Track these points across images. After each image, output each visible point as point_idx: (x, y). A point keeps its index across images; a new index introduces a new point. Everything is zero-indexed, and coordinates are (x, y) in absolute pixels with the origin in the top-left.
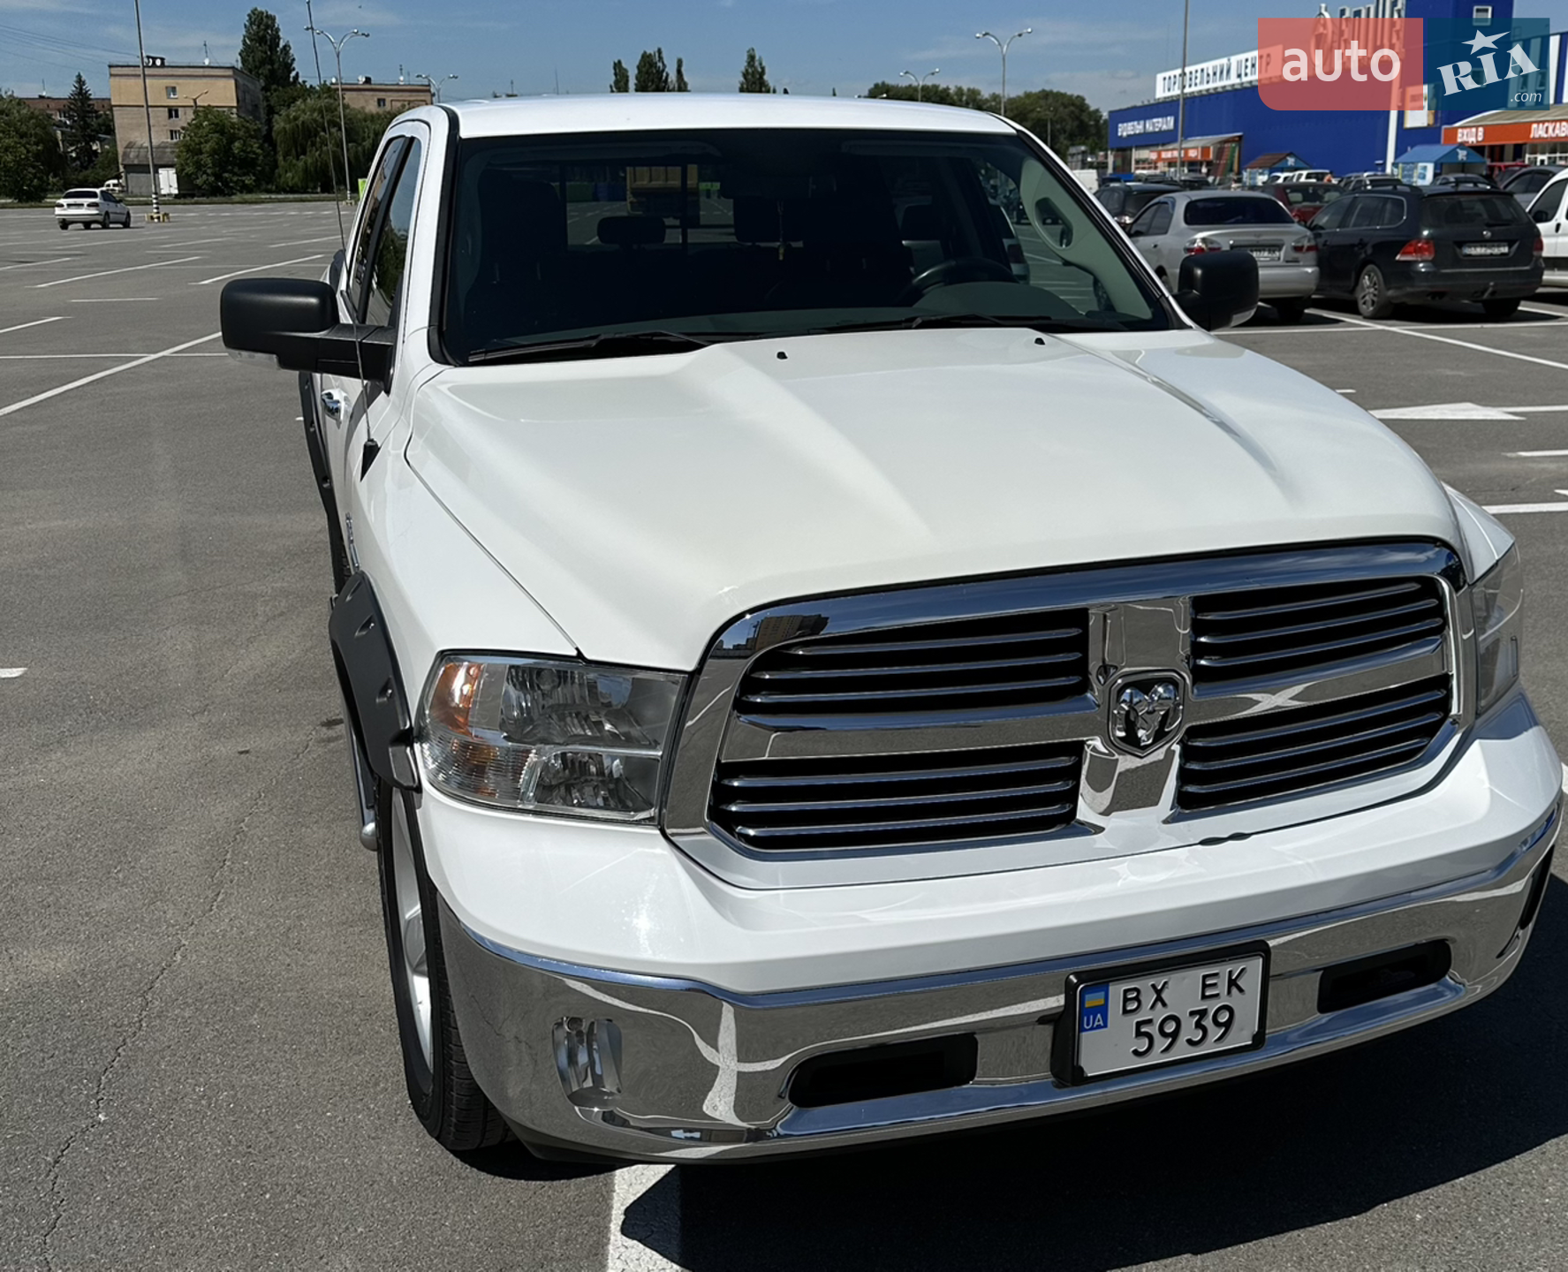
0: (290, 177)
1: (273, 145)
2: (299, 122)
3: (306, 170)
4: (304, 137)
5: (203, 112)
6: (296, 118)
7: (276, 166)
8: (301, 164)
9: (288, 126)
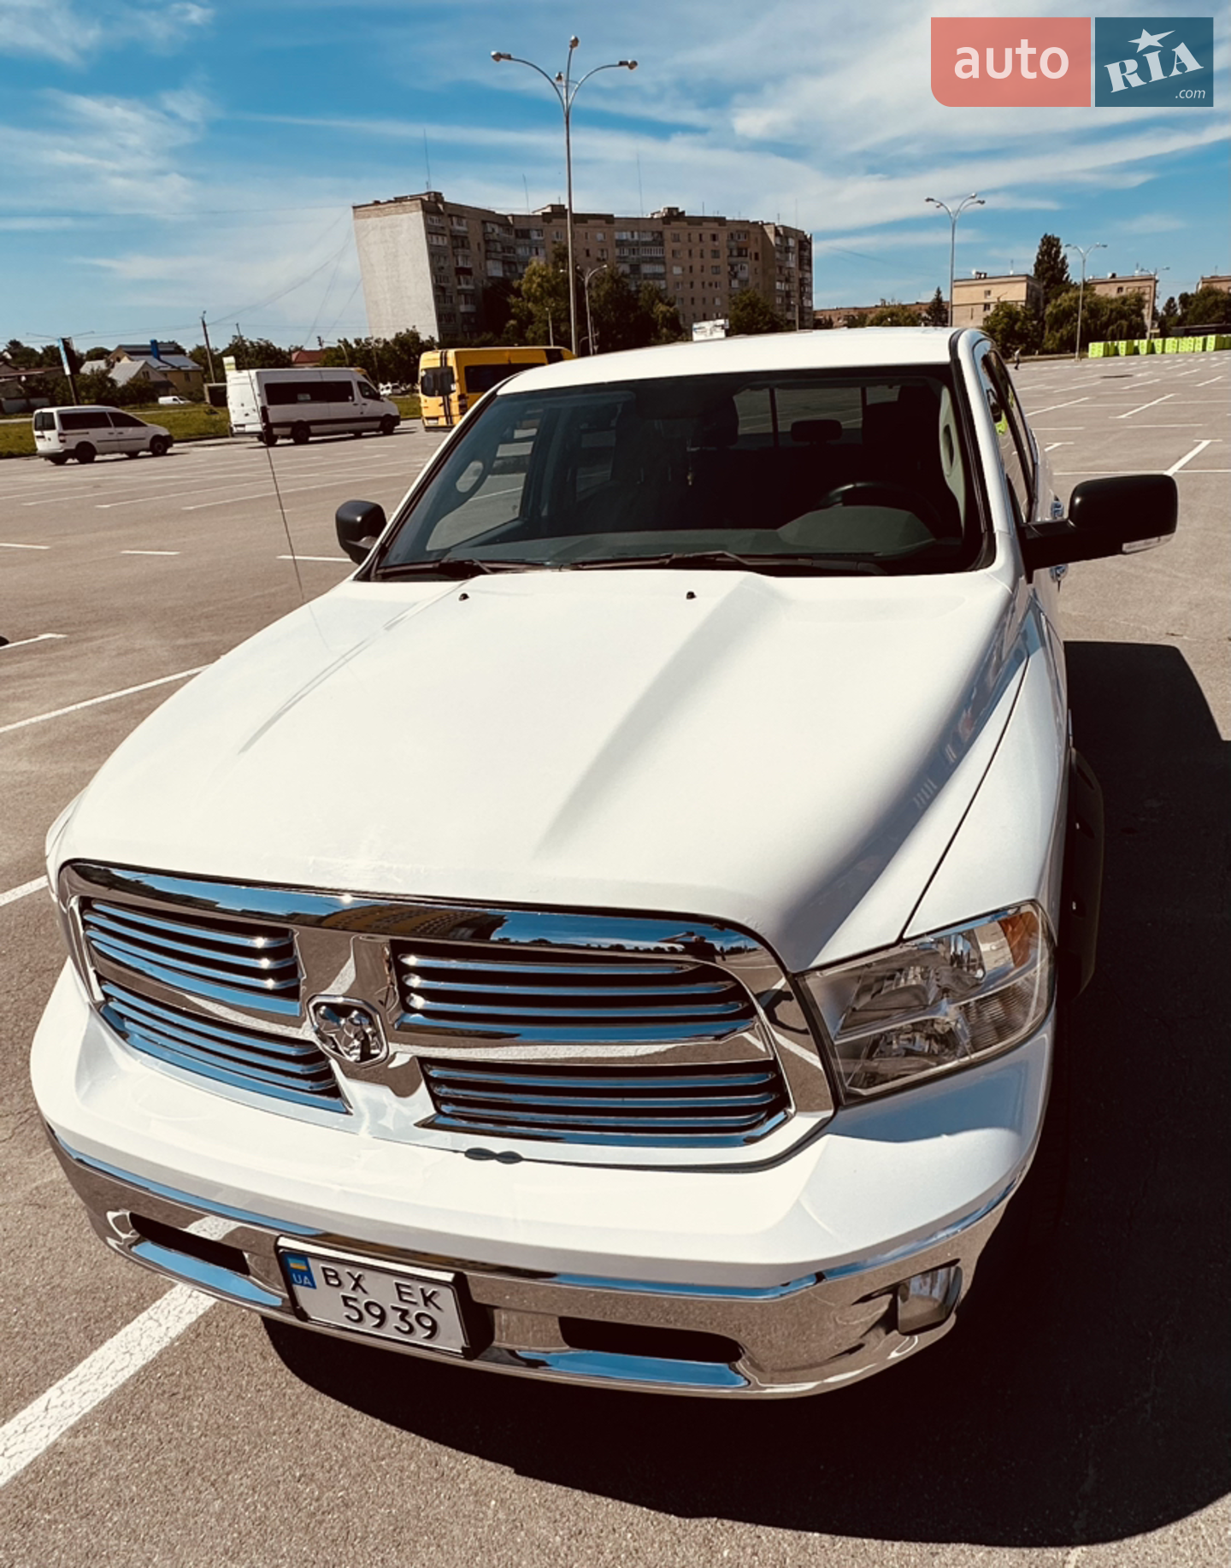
0: (1049, 345)
1: (1044, 322)
2: (1061, 308)
3: (1061, 338)
4: (1066, 316)
5: (1002, 305)
6: (1060, 305)
7: (1042, 337)
8: (1058, 335)
9: (1054, 311)
